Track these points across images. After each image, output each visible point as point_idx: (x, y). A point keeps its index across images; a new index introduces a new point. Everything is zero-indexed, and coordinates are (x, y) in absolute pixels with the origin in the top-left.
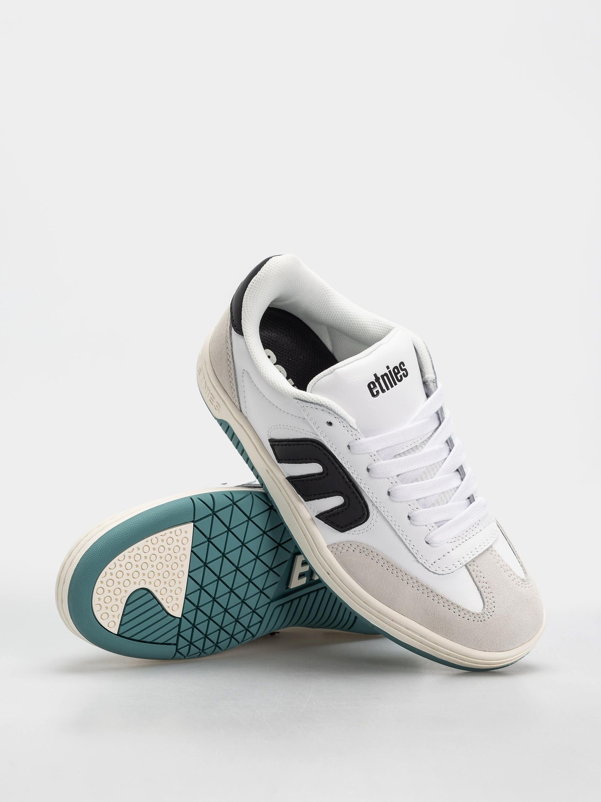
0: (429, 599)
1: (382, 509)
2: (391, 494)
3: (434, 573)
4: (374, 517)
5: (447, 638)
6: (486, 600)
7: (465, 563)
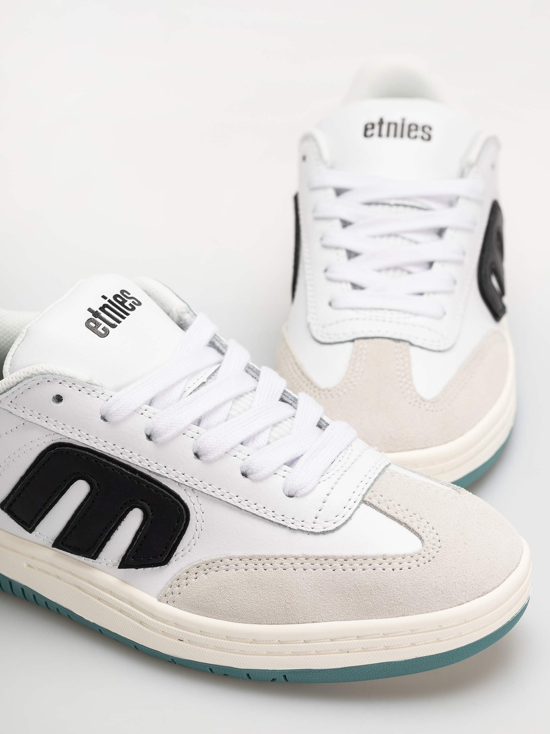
0: (338, 571)
1: (200, 486)
2: (199, 454)
3: (324, 533)
4: (197, 506)
5: (396, 615)
6: (419, 531)
7: (360, 498)
